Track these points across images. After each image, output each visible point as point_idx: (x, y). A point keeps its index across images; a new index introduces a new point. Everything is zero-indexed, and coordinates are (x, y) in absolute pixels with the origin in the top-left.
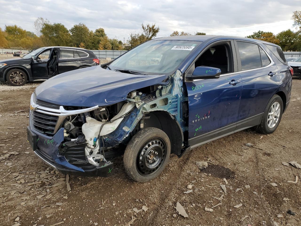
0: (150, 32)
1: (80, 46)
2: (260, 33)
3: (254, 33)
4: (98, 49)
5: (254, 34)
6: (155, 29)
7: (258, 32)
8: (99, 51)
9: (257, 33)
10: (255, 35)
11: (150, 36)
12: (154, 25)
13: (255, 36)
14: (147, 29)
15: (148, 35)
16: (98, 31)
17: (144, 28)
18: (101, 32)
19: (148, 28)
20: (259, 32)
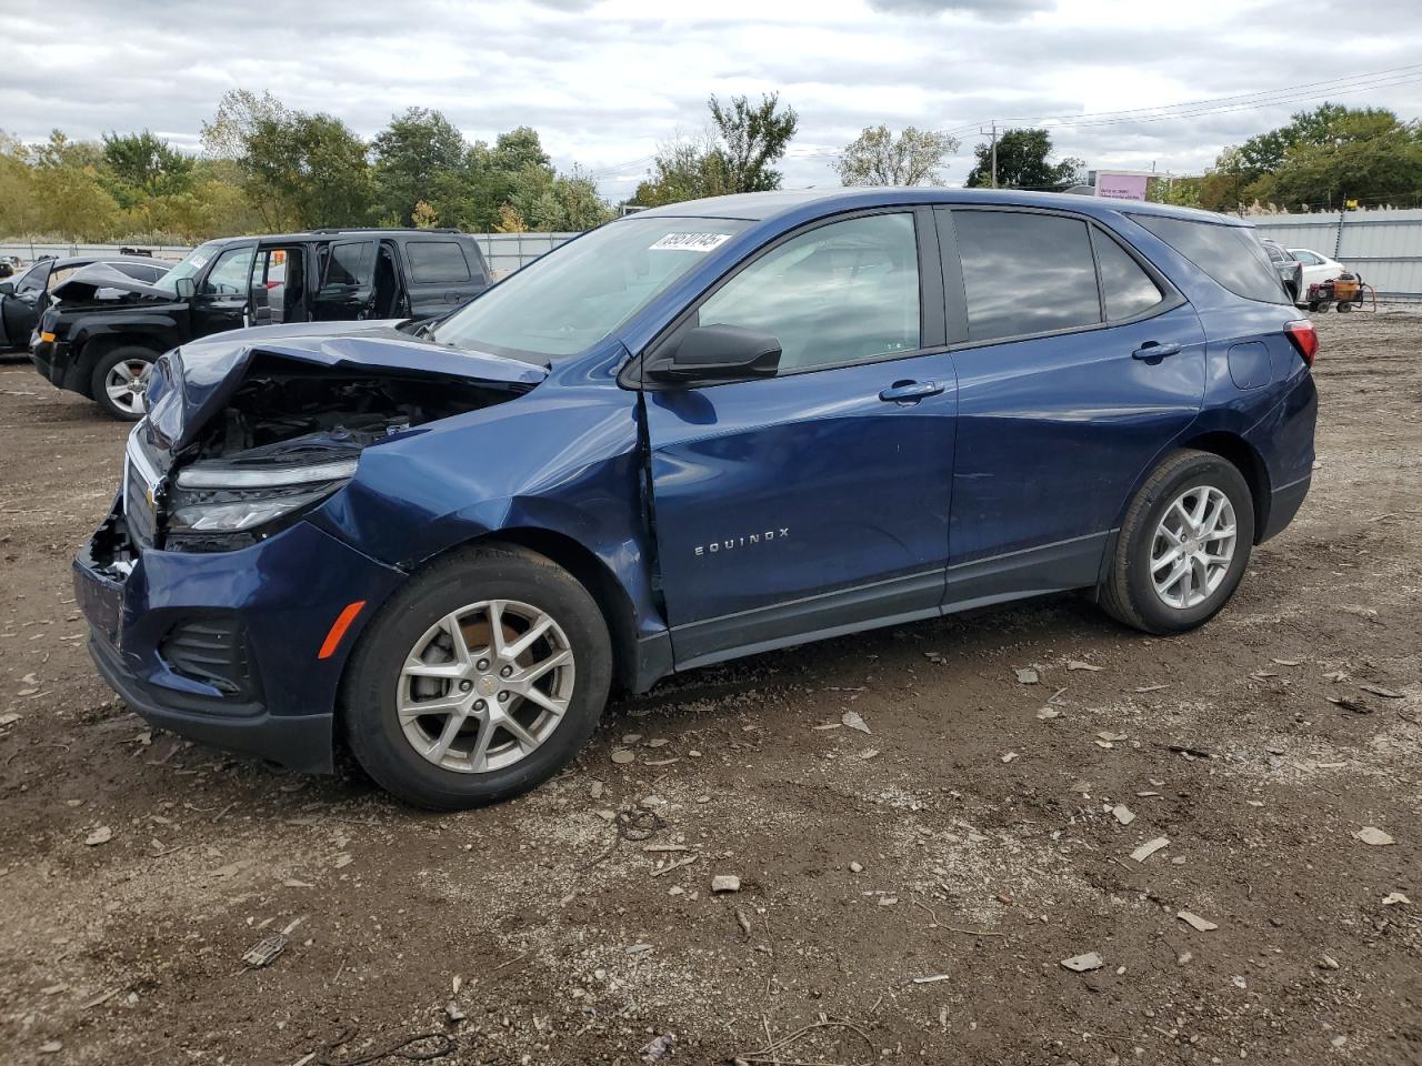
0: (752, 136)
1: (415, 217)
2: (1327, 119)
3: (1296, 118)
4: (499, 228)
5: (1294, 121)
6: (778, 122)
7: (1318, 111)
8: (519, 239)
9: (1313, 117)
10: (1304, 129)
11: (755, 154)
12: (770, 100)
13: (1304, 133)
14: (737, 121)
15: (744, 154)
16: (505, 143)
17: (725, 118)
18: (522, 148)
19: (741, 119)
20: (1321, 113)
